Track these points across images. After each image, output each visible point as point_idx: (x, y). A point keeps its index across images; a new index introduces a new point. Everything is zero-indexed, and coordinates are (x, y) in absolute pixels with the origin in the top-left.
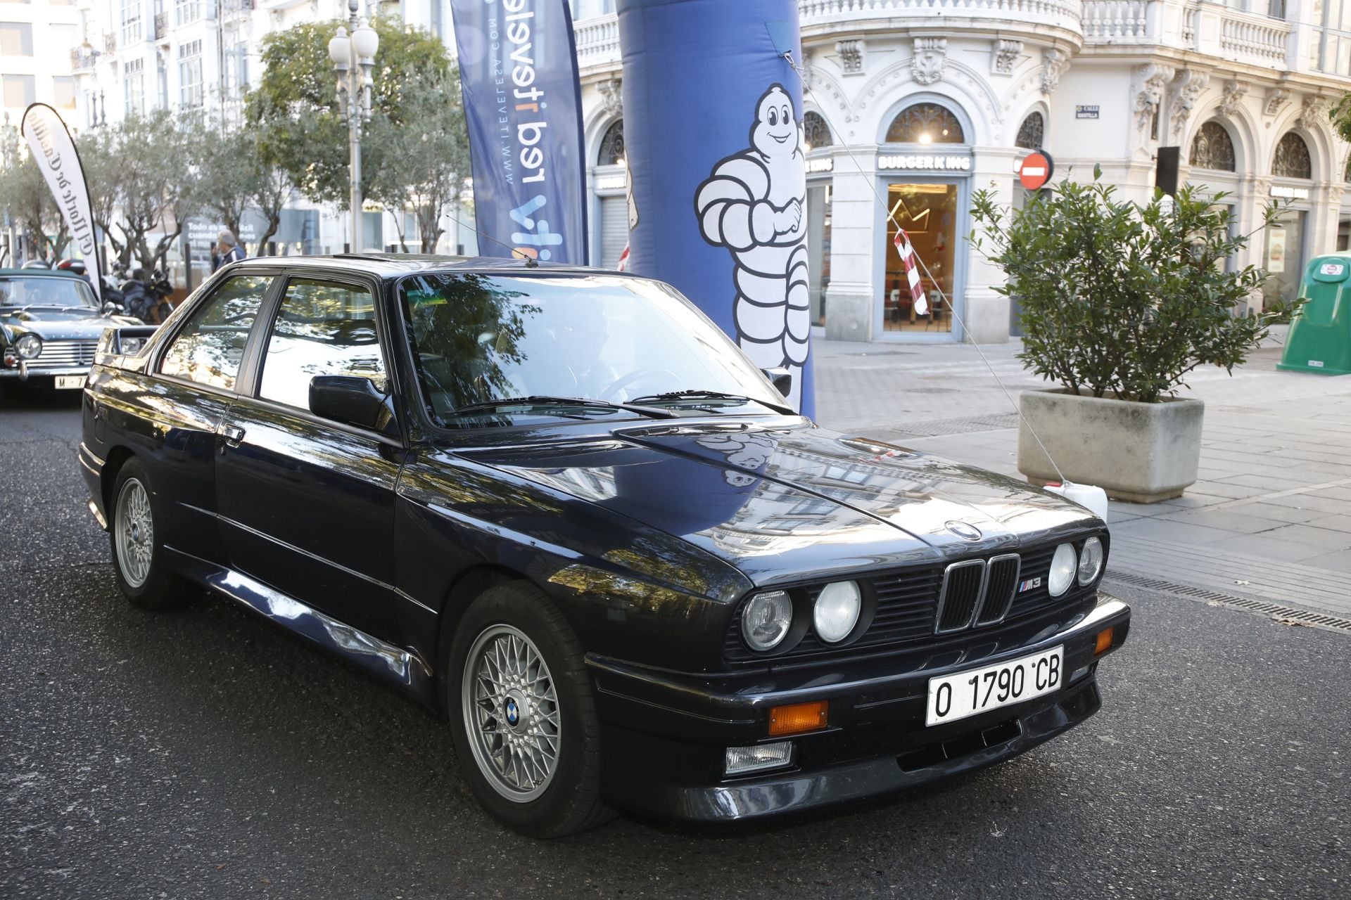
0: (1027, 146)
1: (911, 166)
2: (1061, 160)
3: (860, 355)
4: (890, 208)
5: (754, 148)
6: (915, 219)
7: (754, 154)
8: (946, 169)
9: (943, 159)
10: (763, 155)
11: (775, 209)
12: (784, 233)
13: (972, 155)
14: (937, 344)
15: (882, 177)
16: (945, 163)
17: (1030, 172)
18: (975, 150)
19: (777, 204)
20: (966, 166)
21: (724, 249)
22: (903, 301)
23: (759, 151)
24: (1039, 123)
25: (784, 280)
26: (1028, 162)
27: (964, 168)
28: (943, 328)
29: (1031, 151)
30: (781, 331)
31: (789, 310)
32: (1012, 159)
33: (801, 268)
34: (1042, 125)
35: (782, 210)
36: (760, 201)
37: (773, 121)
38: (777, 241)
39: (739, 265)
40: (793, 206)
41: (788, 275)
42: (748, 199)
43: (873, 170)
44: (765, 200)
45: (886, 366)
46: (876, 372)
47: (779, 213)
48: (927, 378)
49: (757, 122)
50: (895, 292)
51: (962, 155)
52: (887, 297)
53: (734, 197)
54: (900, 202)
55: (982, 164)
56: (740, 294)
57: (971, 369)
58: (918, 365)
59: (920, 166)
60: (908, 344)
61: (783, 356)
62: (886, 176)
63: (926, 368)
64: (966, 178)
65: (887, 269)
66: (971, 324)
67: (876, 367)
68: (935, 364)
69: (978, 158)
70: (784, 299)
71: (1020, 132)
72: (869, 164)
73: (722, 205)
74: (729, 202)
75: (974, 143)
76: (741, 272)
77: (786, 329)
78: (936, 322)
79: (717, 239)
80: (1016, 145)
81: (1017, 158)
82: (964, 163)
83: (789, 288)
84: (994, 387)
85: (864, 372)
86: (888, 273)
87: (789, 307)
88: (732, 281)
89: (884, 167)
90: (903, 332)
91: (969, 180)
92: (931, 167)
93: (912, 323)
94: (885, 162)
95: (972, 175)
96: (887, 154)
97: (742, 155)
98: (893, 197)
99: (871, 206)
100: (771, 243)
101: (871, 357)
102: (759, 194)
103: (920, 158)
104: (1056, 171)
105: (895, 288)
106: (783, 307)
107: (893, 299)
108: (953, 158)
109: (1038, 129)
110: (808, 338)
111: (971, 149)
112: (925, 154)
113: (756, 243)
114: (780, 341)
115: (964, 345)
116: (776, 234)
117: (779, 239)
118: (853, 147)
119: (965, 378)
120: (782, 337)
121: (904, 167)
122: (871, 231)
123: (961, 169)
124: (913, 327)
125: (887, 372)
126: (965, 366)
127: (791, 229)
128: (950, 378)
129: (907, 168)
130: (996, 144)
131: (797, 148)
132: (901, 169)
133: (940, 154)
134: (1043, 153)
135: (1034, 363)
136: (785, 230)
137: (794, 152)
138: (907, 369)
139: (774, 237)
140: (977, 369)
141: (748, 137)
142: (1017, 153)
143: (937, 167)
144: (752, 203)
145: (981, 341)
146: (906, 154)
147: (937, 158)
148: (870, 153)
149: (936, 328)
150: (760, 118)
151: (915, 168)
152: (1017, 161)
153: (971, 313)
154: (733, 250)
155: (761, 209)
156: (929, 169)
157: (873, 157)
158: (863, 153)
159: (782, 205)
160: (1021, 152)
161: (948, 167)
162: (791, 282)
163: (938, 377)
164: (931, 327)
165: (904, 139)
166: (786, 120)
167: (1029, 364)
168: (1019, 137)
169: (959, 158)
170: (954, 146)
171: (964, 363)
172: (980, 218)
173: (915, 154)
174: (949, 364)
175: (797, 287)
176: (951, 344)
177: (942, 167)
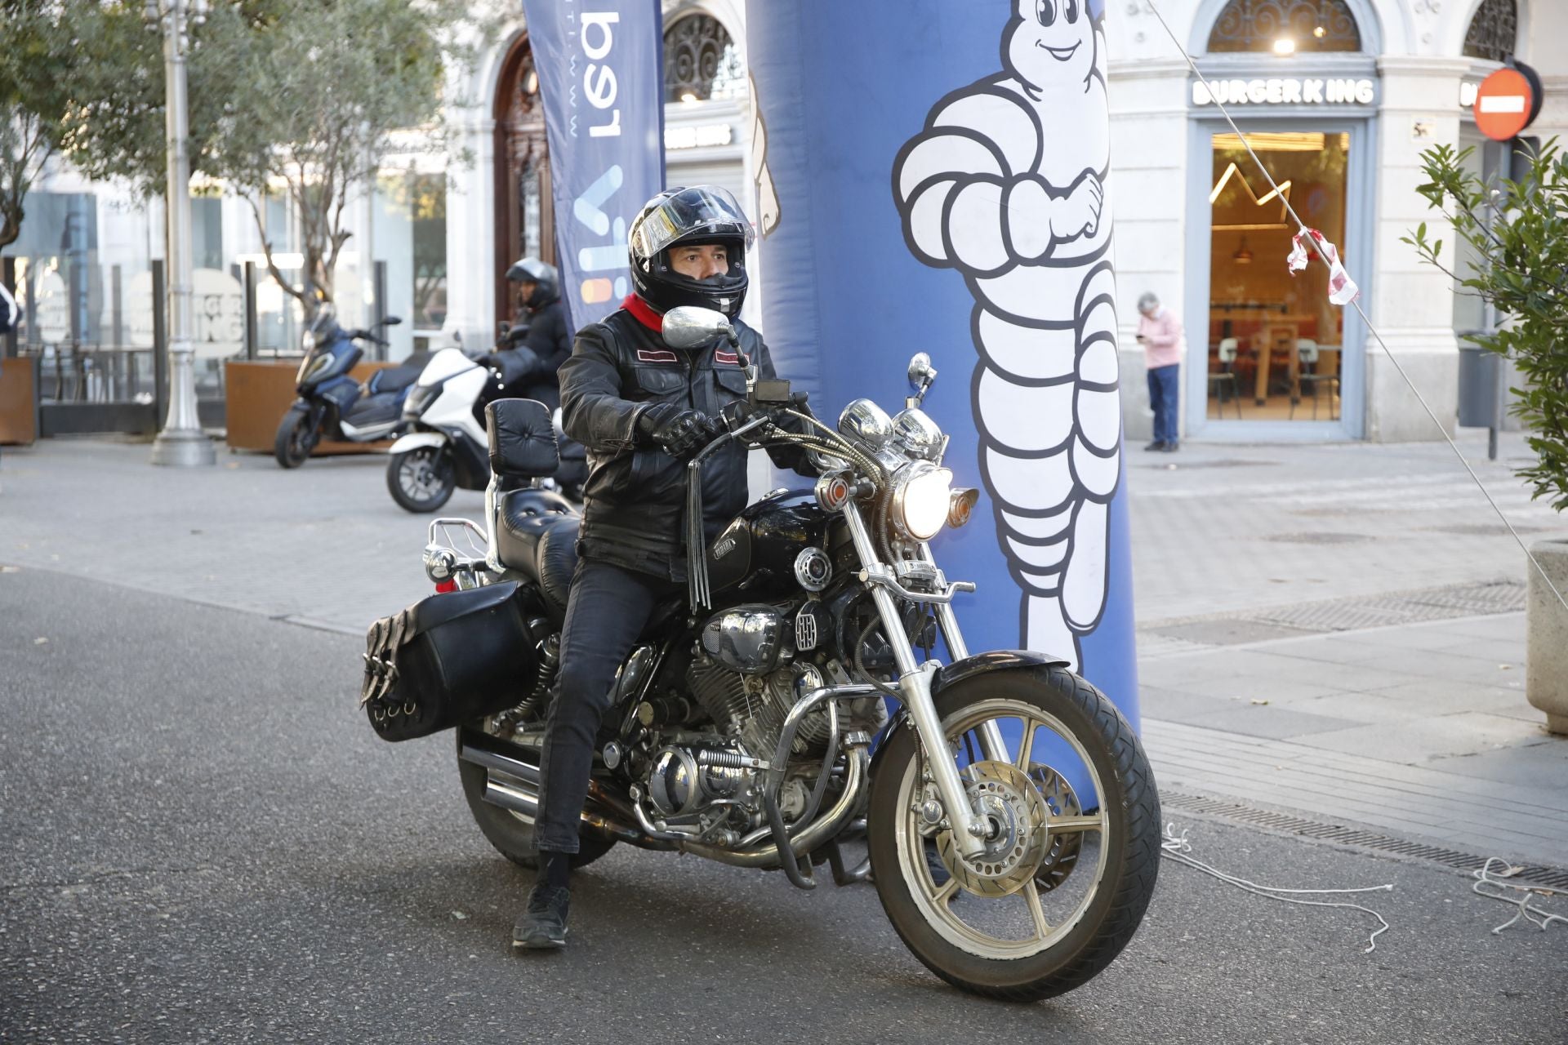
0: (1485, 54)
1: (1257, 99)
2: (1555, 80)
3: (1166, 467)
4: (1216, 180)
5: (1010, 72)
6: (1262, 201)
7: (1010, 84)
8: (1327, 103)
9: (1319, 83)
10: (1027, 86)
11: (1053, 192)
12: (1070, 239)
13: (1378, 74)
14: (1315, 444)
15: (1200, 121)
16: (1323, 91)
17: (1494, 105)
18: (1384, 65)
19: (1056, 183)
20: (1367, 97)
21: (953, 273)
22: (1244, 360)
23: (1019, 78)
24: (1508, 9)
25: (1071, 332)
26: (1488, 87)
27: (1362, 100)
28: (1323, 412)
29: (1497, 65)
30: (1066, 433)
31: (1082, 392)
32: (1458, 81)
33: (1103, 307)
34: (1514, 13)
35: (1066, 193)
36: (1022, 177)
37: (1047, 18)
38: (1055, 255)
39: (983, 303)
40: (1086, 185)
41: (1078, 323)
42: (999, 172)
43: (1183, 107)
44: (1033, 174)
45: (1220, 490)
46: (1205, 502)
47: (1060, 199)
48: (1307, 513)
49: (1016, 20)
50: (1228, 344)
51: (1356, 75)
52: (1213, 352)
53: (971, 170)
54: (1232, 168)
55: (1396, 92)
56: (985, 361)
57: (1389, 494)
58: (1282, 487)
59: (1274, 98)
60: (1257, 445)
61: (1071, 484)
62: (1208, 120)
63: (1300, 492)
64: (1365, 120)
65: (1212, 298)
66: (1379, 405)
67: (1202, 492)
68: (1316, 484)
69: (1389, 81)
70: (1071, 370)
71: (1472, 28)
72: (1173, 97)
73: (948, 185)
74: (962, 180)
75: (1381, 52)
76: (986, 317)
77: (1077, 429)
78: (1306, 402)
79: (939, 253)
80: (1464, 54)
81: (1467, 78)
82: (1362, 90)
83: (1080, 348)
84: (1442, 530)
85: (1177, 500)
86: (1214, 307)
87: (1081, 385)
88: (969, 336)
89: (1205, 101)
90: (1244, 422)
91: (1371, 123)
92: (1297, 99)
93: (1260, 403)
94: (1203, 92)
95: (1378, 114)
96: (1209, 76)
97: (986, 86)
98: (1220, 161)
99: (1180, 179)
100: (1045, 260)
101: (1187, 472)
102: (1020, 163)
103: (1274, 83)
104: (1548, 104)
105: (1226, 336)
106: (1071, 386)
107: (1224, 356)
108: (1340, 81)
109: (1506, 22)
110: (1118, 445)
111: (1376, 63)
112: (1283, 75)
113: (1015, 260)
114: (1065, 453)
115: (1366, 446)
116: (1055, 241)
117: (1061, 252)
118: (1142, 63)
119: (1382, 512)
120: (1068, 445)
121: (1244, 100)
122: (1180, 226)
123: (1356, 102)
124: (1262, 411)
125: (1224, 501)
126: (1377, 487)
127: (1083, 231)
128: (1352, 511)
129: (1250, 103)
130: (1423, 51)
131: (1094, 71)
132: (1238, 104)
133: (1314, 75)
134: (1520, 67)
135: (1555, 486)
136: (1073, 233)
137: (1088, 79)
138: (1263, 496)
139: (1051, 248)
140: (1402, 492)
141: (997, 50)
142: (1466, 69)
143: (1308, 99)
144: (1007, 182)
145: (1399, 436)
146: (1247, 75)
147: (1308, 82)
148: (1177, 74)
149: (1309, 413)
150: (1022, 12)
151: (1266, 103)
152: (1466, 86)
153: (1380, 383)
154: (971, 275)
155: (1026, 194)
156: (1292, 103)
157: (1182, 82)
158: (1163, 75)
159: (1066, 184)
160: (1473, 68)
161: (1330, 98)
162: (1084, 337)
163: (1323, 512)
164: (1299, 411)
165: (1244, 47)
166: (1072, 16)
167: (1542, 489)
168: (1469, 37)
169: (1351, 82)
170: (1341, 58)
171: (1373, 481)
172: (1438, 201)
173: (1265, 75)
174: (1343, 484)
175: (1097, 345)
176: (1340, 443)
177: (1319, 99)
